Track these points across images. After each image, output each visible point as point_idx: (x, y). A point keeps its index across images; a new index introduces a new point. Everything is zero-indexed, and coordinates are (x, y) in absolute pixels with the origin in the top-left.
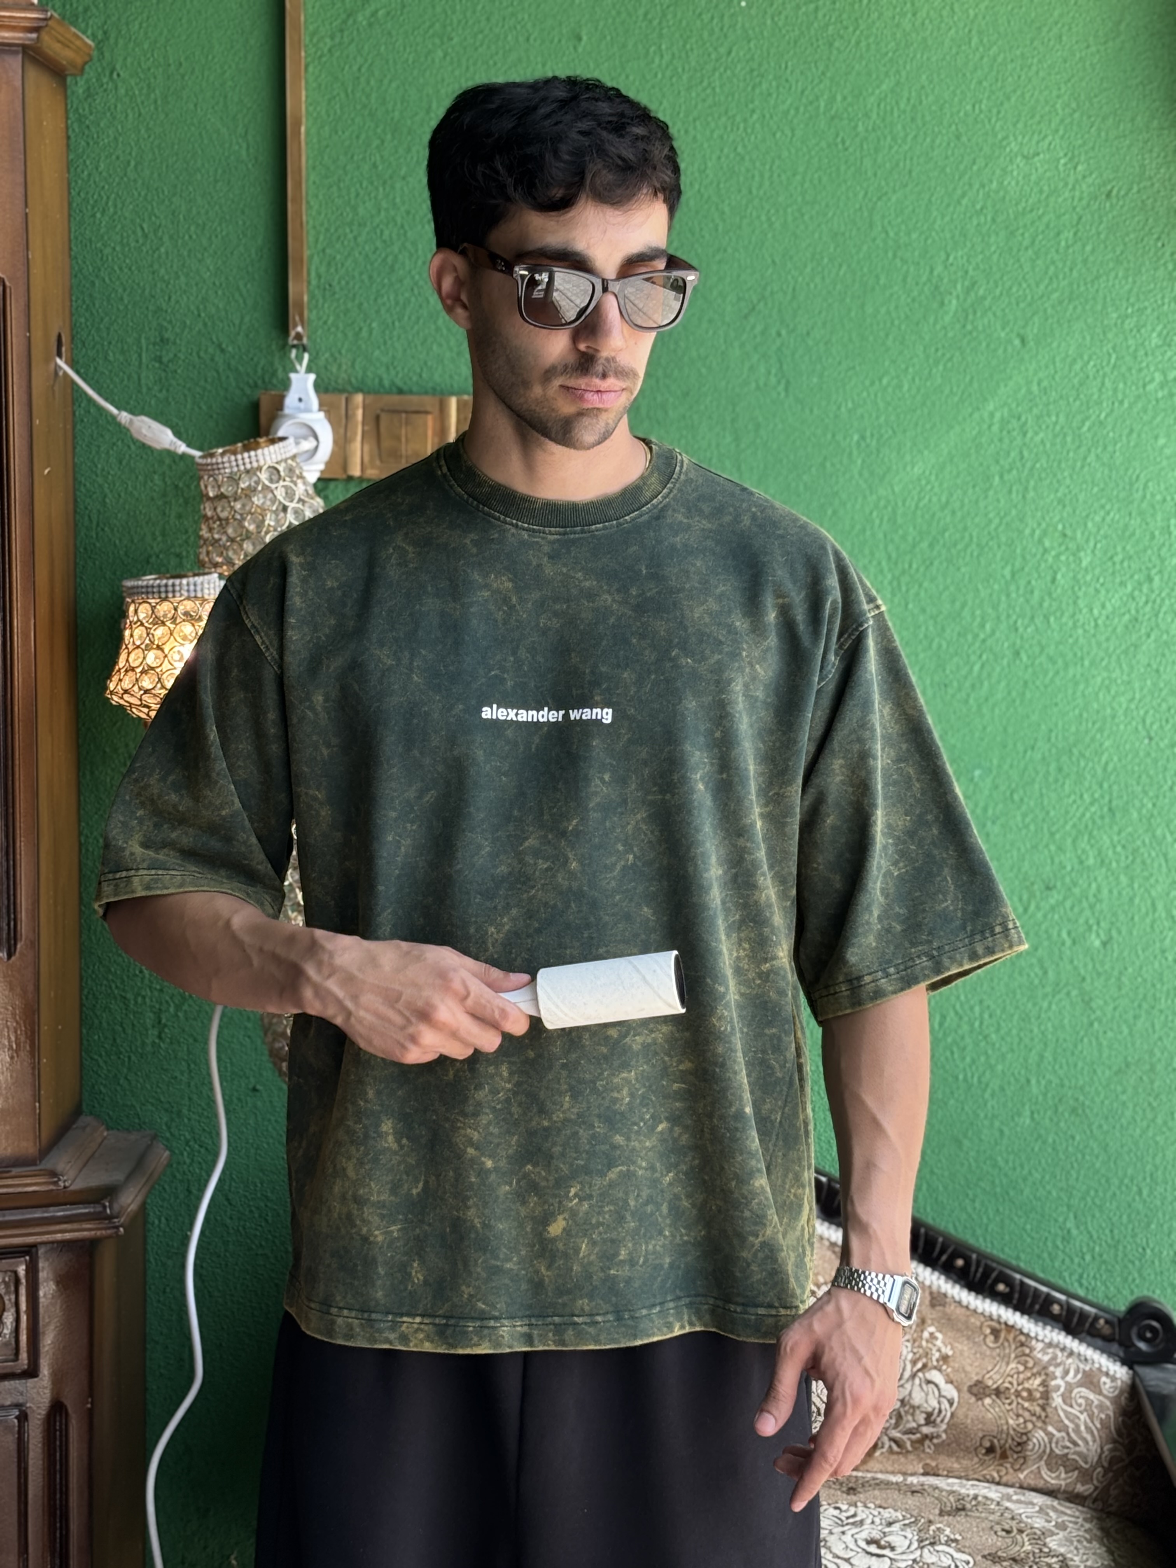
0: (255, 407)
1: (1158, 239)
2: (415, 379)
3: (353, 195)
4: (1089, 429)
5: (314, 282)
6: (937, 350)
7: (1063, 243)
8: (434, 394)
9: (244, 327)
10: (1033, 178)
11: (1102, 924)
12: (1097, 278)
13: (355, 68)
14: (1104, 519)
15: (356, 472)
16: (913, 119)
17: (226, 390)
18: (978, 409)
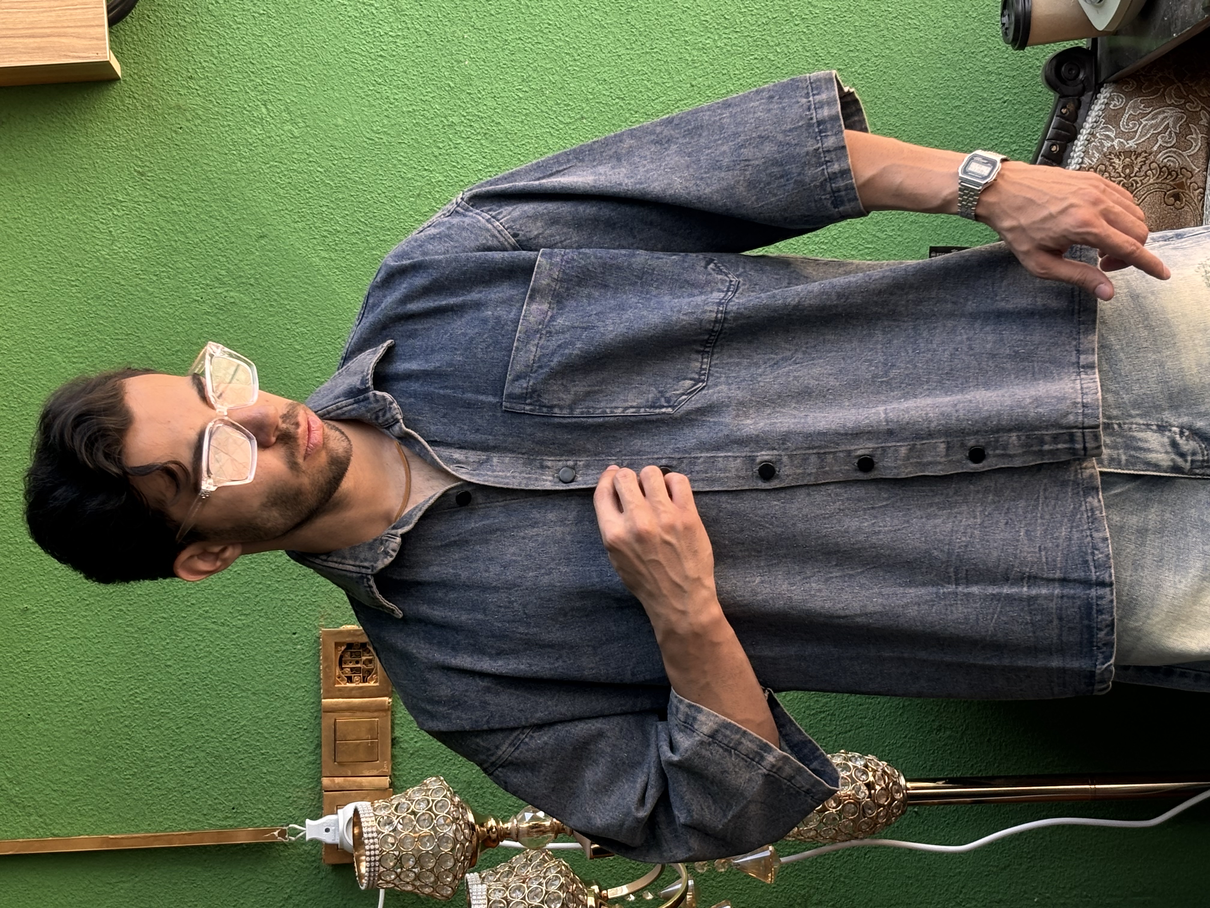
0: (336, 867)
1: (175, 132)
2: (308, 735)
3: (158, 792)
4: (333, 180)
5: (231, 823)
6: (271, 305)
7: (182, 209)
8: (321, 718)
9: (270, 879)
10: (129, 235)
12: (209, 180)
13: (55, 795)
14: (405, 164)
15: (386, 781)
16: (85, 335)
17: (322, 893)
18: (319, 270)
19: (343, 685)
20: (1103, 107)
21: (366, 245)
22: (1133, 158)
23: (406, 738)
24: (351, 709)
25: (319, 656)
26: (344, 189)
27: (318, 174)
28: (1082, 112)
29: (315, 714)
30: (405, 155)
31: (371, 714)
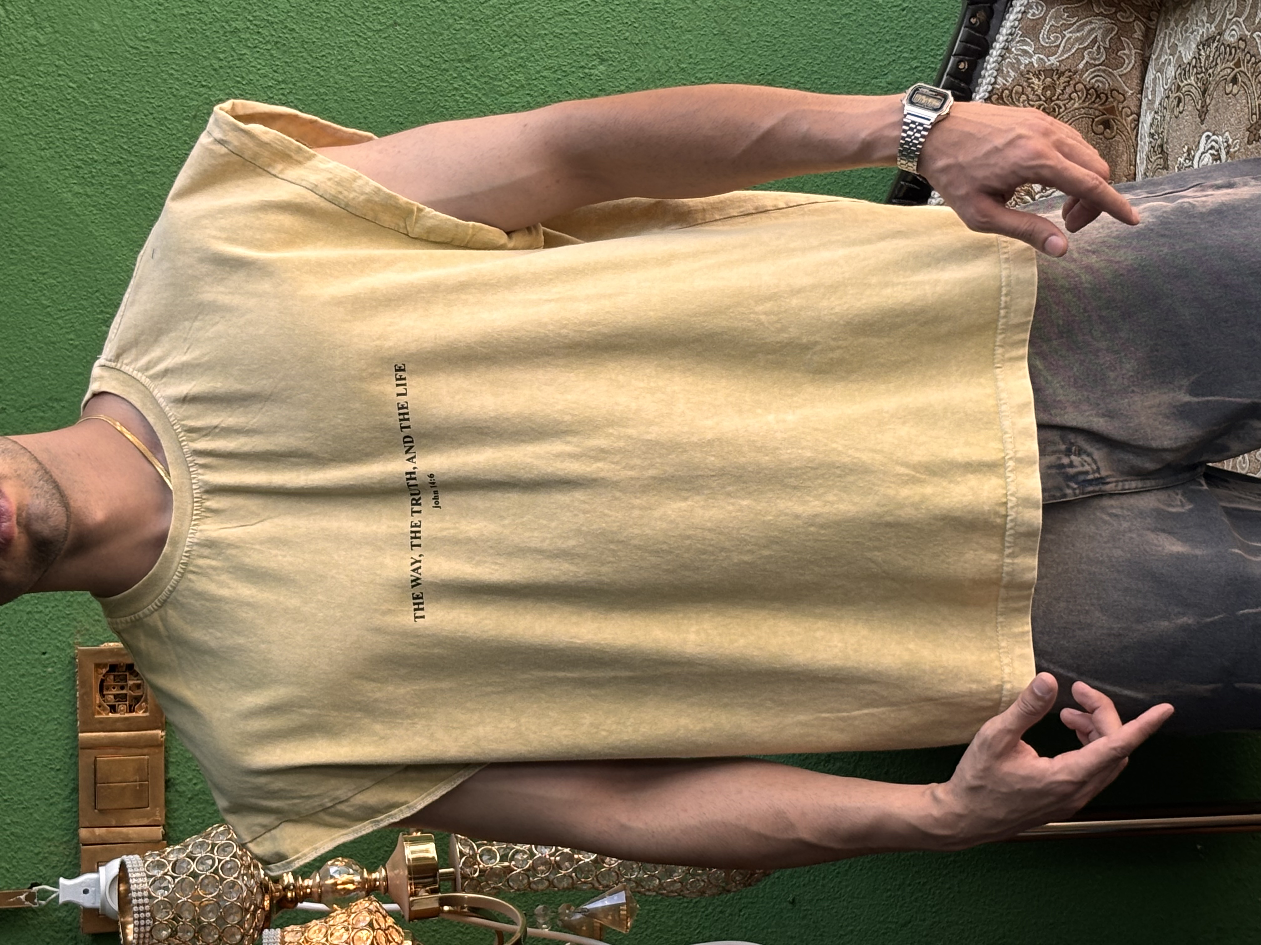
0: (97, 937)
2: (62, 777)
4: (88, 99)
6: (12, 251)
8: (77, 756)
11: (582, 64)
14: (177, 79)
15: (159, 832)
18: (71, 208)
19: (104, 716)
20: (1020, 16)
21: (129, 177)
22: (1055, 77)
23: (184, 780)
24: (116, 745)
25: (75, 681)
26: (102, 109)
27: (70, 90)
28: (994, 22)
29: (70, 752)
30: (177, 68)
31: (140, 751)
